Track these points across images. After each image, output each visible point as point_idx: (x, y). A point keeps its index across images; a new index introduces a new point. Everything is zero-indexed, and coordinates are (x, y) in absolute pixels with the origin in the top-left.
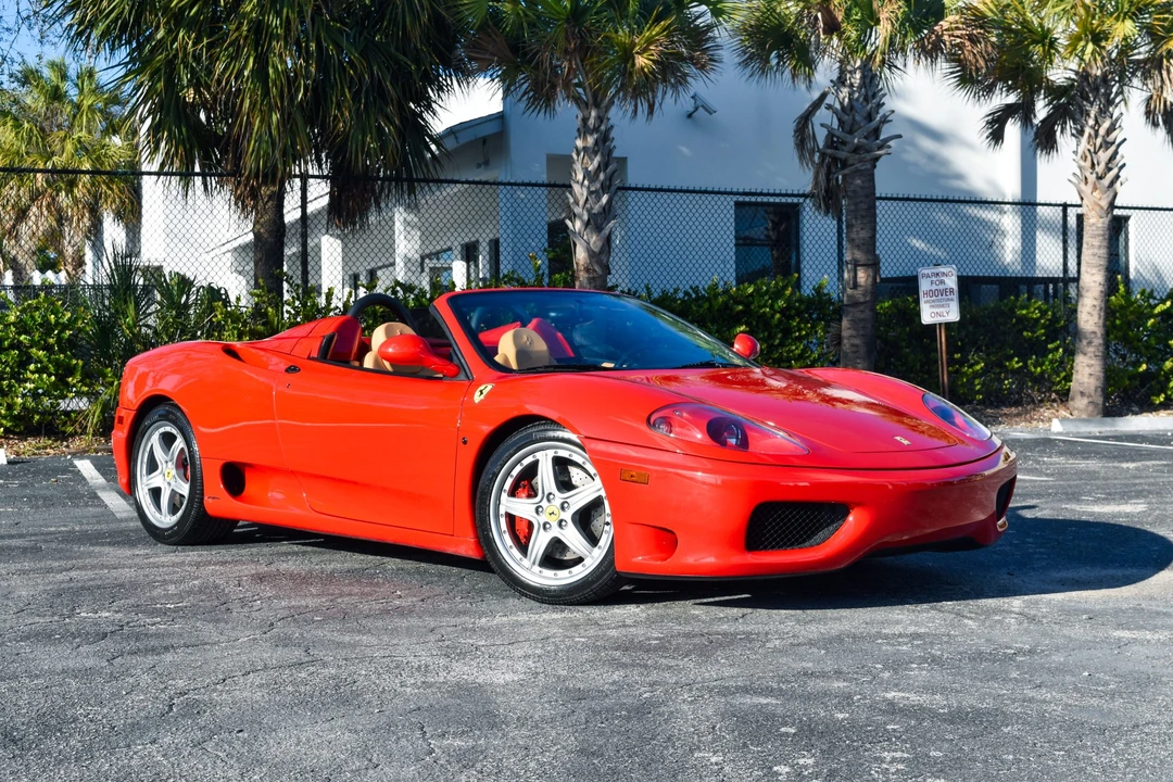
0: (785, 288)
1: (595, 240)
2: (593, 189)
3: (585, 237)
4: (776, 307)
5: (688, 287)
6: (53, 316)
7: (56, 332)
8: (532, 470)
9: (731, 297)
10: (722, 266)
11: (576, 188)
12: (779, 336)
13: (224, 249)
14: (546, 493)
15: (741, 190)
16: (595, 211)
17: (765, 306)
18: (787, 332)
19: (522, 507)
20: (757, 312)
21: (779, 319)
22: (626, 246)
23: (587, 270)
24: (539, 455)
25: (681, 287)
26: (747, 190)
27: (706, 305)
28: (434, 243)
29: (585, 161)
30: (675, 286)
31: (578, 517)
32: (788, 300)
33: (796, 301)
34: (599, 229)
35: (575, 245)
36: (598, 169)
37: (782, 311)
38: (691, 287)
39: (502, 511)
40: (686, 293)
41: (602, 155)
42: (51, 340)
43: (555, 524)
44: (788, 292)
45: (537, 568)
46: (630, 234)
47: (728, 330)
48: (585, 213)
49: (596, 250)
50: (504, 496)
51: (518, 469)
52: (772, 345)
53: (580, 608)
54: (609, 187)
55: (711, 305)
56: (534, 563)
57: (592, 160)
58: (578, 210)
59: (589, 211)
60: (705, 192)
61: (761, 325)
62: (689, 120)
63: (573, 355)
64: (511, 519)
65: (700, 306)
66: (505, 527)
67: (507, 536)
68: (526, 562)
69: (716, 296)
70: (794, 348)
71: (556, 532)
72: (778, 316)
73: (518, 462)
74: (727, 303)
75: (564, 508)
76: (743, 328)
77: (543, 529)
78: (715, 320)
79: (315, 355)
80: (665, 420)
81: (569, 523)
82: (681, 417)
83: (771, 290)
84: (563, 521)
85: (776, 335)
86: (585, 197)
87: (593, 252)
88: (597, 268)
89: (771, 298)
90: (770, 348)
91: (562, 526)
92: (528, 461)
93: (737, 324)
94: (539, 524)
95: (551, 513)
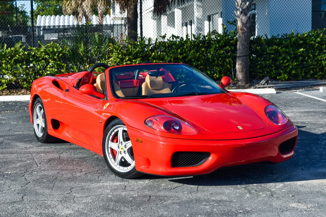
0: (320, 33)
1: (244, 19)
3: (241, 18)
4: (317, 40)
5: (282, 34)
6: (56, 49)
7: (57, 54)
8: (117, 133)
9: (299, 37)
10: (296, 26)
12: (317, 52)
13: (148, 11)
14: (121, 142)
16: (244, 8)
17: (312, 41)
18: (321, 50)
19: (114, 146)
20: (309, 43)
21: (317, 45)
22: (269, 16)
23: (241, 30)
24: (119, 129)
25: (280, 34)
27: (289, 41)
30: (278, 34)
31: (130, 150)
32: (321, 38)
33: (325, 38)
34: (245, 14)
35: (237, 21)
37: (319, 43)
38: (284, 34)
39: (109, 147)
40: (282, 36)
42: (55, 57)
43: (122, 152)
44: (321, 35)
45: (118, 166)
46: (270, 12)
47: (297, 50)
48: (240, 8)
49: (245, 22)
50: (110, 141)
51: (113, 133)
52: (315, 55)
55: (290, 41)
56: (117, 164)
58: (238, 8)
59: (242, 8)
61: (311, 48)
63: (174, 81)
64: (112, 150)
65: (286, 41)
66: (110, 152)
67: (110, 155)
68: (116, 164)
69: (293, 37)
70: (323, 56)
71: (123, 155)
72: (317, 44)
73: (114, 130)
74: (297, 40)
75: (125, 147)
76: (302, 49)
77: (119, 153)
78: (292, 46)
79: (75, 85)
80: (151, 121)
81: (126, 152)
82: (156, 120)
83: (315, 35)
84: (125, 151)
85: (316, 51)
86: (240, 3)
87: (243, 23)
88: (245, 29)
89: (315, 38)
90: (314, 56)
91: (125, 153)
92: (116, 130)
93: (301, 48)
94: (119, 152)
95: (122, 149)
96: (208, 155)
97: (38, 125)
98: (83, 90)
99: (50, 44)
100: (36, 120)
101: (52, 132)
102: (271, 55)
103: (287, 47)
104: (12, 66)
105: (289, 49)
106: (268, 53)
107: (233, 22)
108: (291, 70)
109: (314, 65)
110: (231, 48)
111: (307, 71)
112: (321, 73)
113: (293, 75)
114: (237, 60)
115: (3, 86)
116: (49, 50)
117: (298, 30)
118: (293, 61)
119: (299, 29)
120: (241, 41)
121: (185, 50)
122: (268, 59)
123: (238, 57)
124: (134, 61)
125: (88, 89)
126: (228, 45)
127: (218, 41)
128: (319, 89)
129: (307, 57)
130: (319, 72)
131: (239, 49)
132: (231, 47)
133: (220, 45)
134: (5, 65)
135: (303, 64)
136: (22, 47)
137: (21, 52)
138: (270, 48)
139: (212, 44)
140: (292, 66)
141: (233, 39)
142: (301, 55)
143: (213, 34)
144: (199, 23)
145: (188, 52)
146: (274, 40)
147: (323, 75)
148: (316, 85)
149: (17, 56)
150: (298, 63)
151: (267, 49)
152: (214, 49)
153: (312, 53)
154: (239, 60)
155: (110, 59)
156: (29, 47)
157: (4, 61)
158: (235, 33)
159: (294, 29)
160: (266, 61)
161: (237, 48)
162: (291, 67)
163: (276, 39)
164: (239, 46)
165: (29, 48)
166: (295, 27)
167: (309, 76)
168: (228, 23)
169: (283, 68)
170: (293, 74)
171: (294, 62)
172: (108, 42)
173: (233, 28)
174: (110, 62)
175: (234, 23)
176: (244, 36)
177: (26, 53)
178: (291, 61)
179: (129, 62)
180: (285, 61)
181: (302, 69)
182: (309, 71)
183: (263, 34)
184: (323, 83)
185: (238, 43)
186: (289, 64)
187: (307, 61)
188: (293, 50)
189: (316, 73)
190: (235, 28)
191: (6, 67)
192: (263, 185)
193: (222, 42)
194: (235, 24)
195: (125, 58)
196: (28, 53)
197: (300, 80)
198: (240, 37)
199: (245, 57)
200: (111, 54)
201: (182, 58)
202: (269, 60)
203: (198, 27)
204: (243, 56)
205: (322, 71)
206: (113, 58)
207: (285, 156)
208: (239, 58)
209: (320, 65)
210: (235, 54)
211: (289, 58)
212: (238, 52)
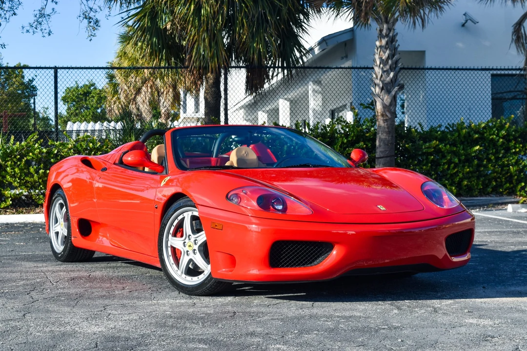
0: (505, 124)
1: (387, 99)
2: (385, 69)
3: (381, 97)
4: (500, 134)
6: (91, 144)
8: (181, 222)
9: (472, 129)
10: (468, 111)
11: (377, 69)
12: (502, 152)
14: (188, 235)
15: (480, 68)
16: (386, 82)
17: (494, 134)
18: (507, 150)
19: (176, 242)
20: (489, 137)
21: (502, 142)
22: (425, 102)
23: (382, 115)
24: (185, 214)
25: (443, 124)
26: (484, 67)
27: (457, 134)
28: (339, 102)
29: (381, 54)
30: (439, 123)
31: (202, 248)
32: (507, 130)
33: (513, 131)
34: (389, 92)
35: (376, 102)
36: (388, 58)
37: (504, 137)
38: (448, 124)
39: (169, 245)
40: (446, 127)
41: (390, 50)
43: (191, 252)
44: (507, 126)
45: (184, 276)
46: (427, 94)
47: (470, 149)
48: (381, 83)
49: (388, 104)
50: (170, 236)
51: (176, 222)
52: (499, 157)
53: (201, 298)
54: (395, 68)
55: (459, 134)
56: (182, 273)
57: (385, 53)
58: (377, 81)
59: (382, 82)
60: (458, 69)
61: (491, 146)
62: (463, 28)
64: (174, 250)
65: (453, 135)
66: (170, 253)
67: (171, 258)
68: (179, 272)
69: (462, 129)
70: (511, 158)
71: (192, 256)
72: (501, 140)
73: (176, 218)
74: (469, 133)
75: (195, 243)
76: (477, 147)
77: (186, 254)
78: (462, 143)
79: (117, 162)
80: (237, 196)
81: (197, 251)
82: (246, 194)
83: (497, 125)
84: (195, 250)
85: (500, 151)
86: (381, 74)
87: (386, 105)
88: (388, 114)
89: (497, 129)
90: (497, 159)
91: (194, 253)
92: (180, 218)
93: (476, 145)
94: (184, 252)
95: (190, 246)
97: (57, 233)
98: (129, 159)
99: (82, 137)
100: (54, 227)
101: (79, 241)
102: (429, 157)
103: (454, 144)
104: (21, 170)
105: (457, 147)
106: (425, 153)
107: (370, 104)
108: (461, 180)
109: (497, 172)
110: (367, 145)
111: (487, 182)
112: (508, 185)
113: (465, 188)
114: (376, 162)
115: (6, 202)
116: (81, 145)
117: (470, 119)
118: (464, 166)
119: (472, 116)
120: (382, 134)
122: (425, 162)
123: (378, 158)
125: (137, 158)
126: (362, 140)
127: (346, 135)
128: (506, 209)
129: (485, 161)
130: (506, 183)
131: (380, 146)
132: (367, 143)
133: (349, 140)
134: (11, 169)
135: (480, 171)
136: (39, 142)
137: (36, 149)
138: (428, 144)
139: (337, 138)
140: (463, 174)
141: (369, 130)
142: (477, 157)
143: (338, 124)
145: (299, 150)
146: (433, 133)
147: (512, 188)
148: (502, 204)
149: (31, 154)
150: (471, 170)
151: (422, 146)
152: (341, 147)
153: (493, 154)
154: (380, 163)
156: (50, 141)
157: (10, 162)
158: (373, 121)
159: (464, 116)
160: (421, 166)
161: (376, 145)
162: (461, 175)
163: (437, 132)
164: (379, 143)
165: (49, 143)
166: (466, 114)
167: (490, 190)
168: (362, 106)
169: (448, 176)
170: (465, 186)
171: (466, 167)
173: (369, 114)
175: (371, 106)
176: (387, 125)
177: (45, 150)
178: (461, 165)
180: (452, 165)
181: (478, 178)
182: (490, 182)
183: (416, 123)
184: (513, 200)
185: (378, 137)
186: (457, 171)
187: (486, 166)
188: (463, 149)
189: (501, 186)
190: (373, 114)
191: (12, 172)
193: (352, 135)
194: (373, 108)
196: (48, 150)
197: (476, 196)
198: (380, 127)
199: (388, 159)
202: (426, 165)
204: (385, 157)
205: (511, 183)
207: (455, 259)
208: (380, 160)
209: (507, 173)
210: (373, 154)
211: (456, 160)
212: (378, 151)
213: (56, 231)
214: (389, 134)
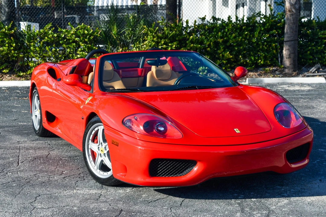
6: (86, 31)
7: (88, 37)
14: (100, 143)
19: (93, 146)
23: (290, 11)
24: (99, 128)
35: (285, 2)
39: (90, 147)
42: (86, 40)
45: (98, 170)
49: (294, 3)
50: (90, 141)
63: (186, 70)
64: (93, 152)
66: (90, 153)
67: (91, 157)
68: (96, 167)
71: (103, 158)
73: (94, 129)
75: (105, 149)
77: (100, 156)
80: (130, 120)
82: (136, 120)
84: (105, 154)
87: (292, 4)
88: (293, 10)
92: (96, 129)
94: (98, 154)
95: (102, 151)
96: (193, 163)
98: (67, 80)
99: (80, 26)
100: (35, 111)
101: (46, 125)
102: (323, 40)
104: (40, 48)
106: (320, 37)
107: (281, 3)
110: (278, 32)
114: (284, 44)
115: (31, 70)
116: (80, 32)
120: (289, 24)
121: (227, 33)
122: (320, 44)
123: (286, 41)
124: (170, 44)
125: (73, 80)
126: (275, 28)
127: (264, 24)
131: (287, 33)
132: (278, 30)
133: (265, 28)
134: (34, 48)
136: (52, 29)
137: (50, 34)
138: (322, 32)
139: (257, 27)
141: (280, 22)
143: (258, 16)
144: (252, 4)
145: (230, 36)
149: (46, 38)
151: (318, 33)
152: (259, 33)
154: (287, 45)
155: (145, 43)
156: (59, 28)
157: (33, 43)
158: (283, 16)
160: (317, 47)
161: (284, 32)
164: (287, 30)
165: (59, 30)
168: (276, 4)
172: (143, 24)
173: (281, 9)
174: (145, 46)
175: (282, 4)
176: (293, 18)
177: (55, 35)
179: (165, 46)
185: (286, 26)
190: (284, 9)
191: (34, 50)
192: (263, 200)
193: (268, 25)
194: (283, 5)
195: (161, 42)
196: (58, 35)
198: (288, 19)
199: (292, 42)
200: (146, 37)
201: (223, 42)
202: (321, 46)
203: (250, 8)
204: (290, 41)
206: (148, 41)
207: (293, 166)
208: (287, 43)
210: (282, 38)
212: (286, 36)
213: (36, 115)
214: (294, 24)
